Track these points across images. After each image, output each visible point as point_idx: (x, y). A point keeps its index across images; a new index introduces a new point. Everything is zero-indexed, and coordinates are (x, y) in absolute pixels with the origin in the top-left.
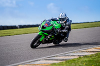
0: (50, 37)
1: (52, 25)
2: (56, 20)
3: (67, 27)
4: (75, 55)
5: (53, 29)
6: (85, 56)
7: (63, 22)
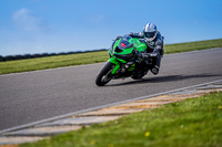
0: (130, 66)
1: (132, 46)
2: (138, 37)
3: (158, 47)
4: (72, 122)
5: (134, 52)
6: (96, 126)
7: (151, 39)
